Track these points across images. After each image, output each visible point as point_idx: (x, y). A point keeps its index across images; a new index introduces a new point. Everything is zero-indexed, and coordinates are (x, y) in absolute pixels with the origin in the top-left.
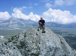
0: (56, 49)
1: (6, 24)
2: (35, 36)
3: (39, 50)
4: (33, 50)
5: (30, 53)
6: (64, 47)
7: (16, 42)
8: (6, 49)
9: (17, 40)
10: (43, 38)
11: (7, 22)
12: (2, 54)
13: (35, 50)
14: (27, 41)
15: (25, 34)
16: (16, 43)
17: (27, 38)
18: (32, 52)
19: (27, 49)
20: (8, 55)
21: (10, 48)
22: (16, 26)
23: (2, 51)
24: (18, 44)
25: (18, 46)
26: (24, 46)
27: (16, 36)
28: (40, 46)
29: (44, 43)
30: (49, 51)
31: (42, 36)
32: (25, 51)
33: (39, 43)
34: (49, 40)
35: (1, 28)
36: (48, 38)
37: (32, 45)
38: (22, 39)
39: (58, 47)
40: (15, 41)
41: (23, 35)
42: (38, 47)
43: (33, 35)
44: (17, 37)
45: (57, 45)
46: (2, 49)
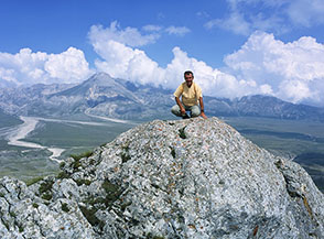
0: (261, 222)
1: (74, 99)
2: (167, 161)
3: (180, 222)
4: (152, 218)
5: (137, 231)
6: (304, 215)
7: (89, 178)
8: (30, 209)
9: (93, 172)
10: (198, 172)
11: (75, 95)
12: (12, 229)
13: (162, 221)
14: (131, 177)
15: (127, 149)
16: (88, 183)
17: (131, 164)
18: (149, 228)
19: (126, 213)
20: (34, 233)
21: (47, 204)
22: (111, 111)
23: (12, 215)
24: (96, 187)
25: (93, 197)
26: (117, 197)
27: (91, 154)
28: (182, 205)
29: (203, 191)
30: (224, 228)
31: (195, 163)
32: (117, 220)
33: (181, 193)
34: (227, 182)
35: (54, 115)
36: (221, 171)
37: (150, 198)
38: (112, 171)
39: (269, 215)
40: (85, 175)
41: (119, 151)
42: (173, 210)
43: (159, 154)
44: (93, 158)
45: (265, 203)
46: (12, 207)
